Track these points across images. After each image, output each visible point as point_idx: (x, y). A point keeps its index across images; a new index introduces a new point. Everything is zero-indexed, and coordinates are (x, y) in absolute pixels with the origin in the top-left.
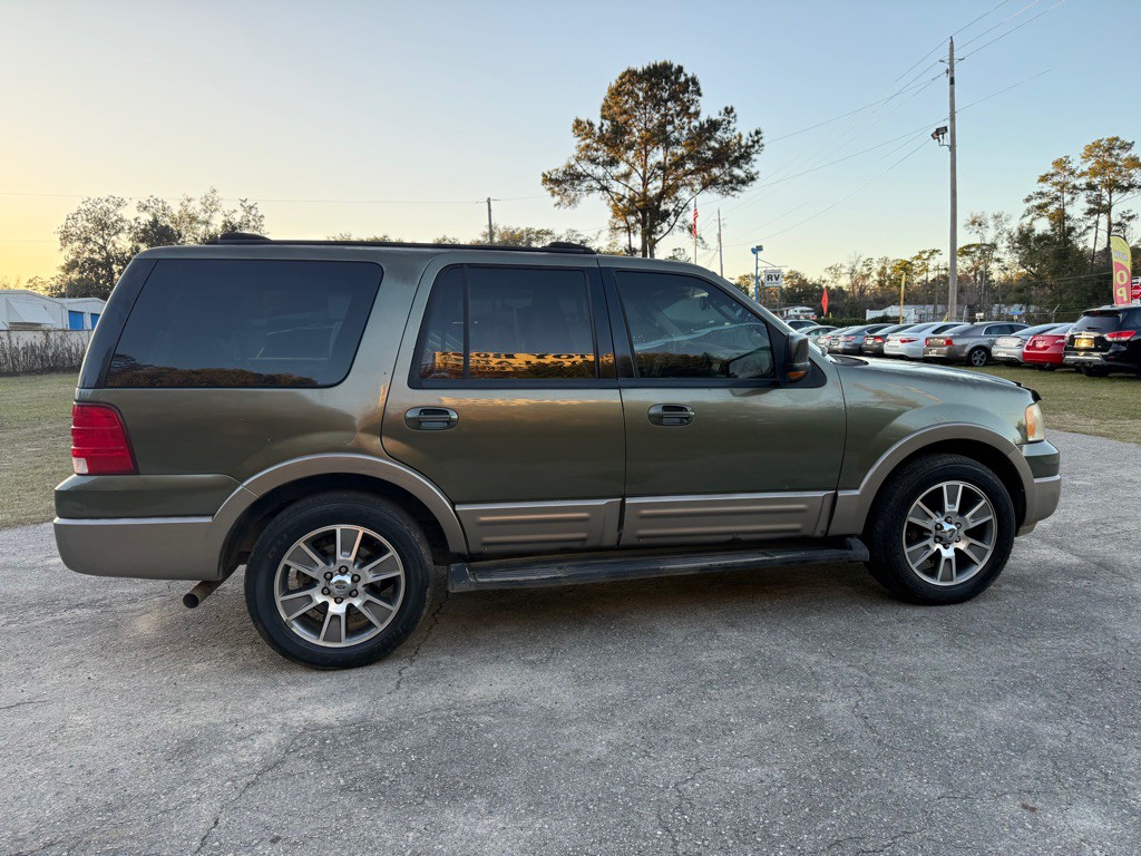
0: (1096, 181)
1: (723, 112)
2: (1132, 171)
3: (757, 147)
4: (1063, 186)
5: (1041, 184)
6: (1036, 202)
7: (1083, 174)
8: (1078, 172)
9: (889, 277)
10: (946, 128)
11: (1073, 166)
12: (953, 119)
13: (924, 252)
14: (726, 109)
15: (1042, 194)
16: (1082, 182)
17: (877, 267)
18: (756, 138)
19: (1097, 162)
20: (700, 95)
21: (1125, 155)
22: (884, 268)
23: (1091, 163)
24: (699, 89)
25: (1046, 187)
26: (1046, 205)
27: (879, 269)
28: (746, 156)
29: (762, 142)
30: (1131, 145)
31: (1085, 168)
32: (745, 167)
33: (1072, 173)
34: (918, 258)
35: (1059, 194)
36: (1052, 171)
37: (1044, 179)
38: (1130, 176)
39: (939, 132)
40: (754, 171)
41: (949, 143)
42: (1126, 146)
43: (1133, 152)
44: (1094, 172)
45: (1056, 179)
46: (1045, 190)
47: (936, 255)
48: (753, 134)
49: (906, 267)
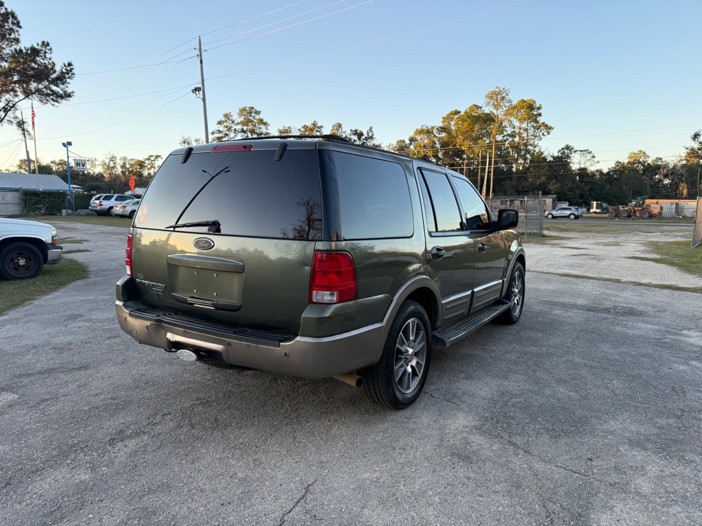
0: (245, 128)
1: (40, 44)
2: (261, 126)
3: (70, 75)
4: (229, 129)
5: (219, 126)
6: (217, 135)
7: (238, 123)
8: (236, 122)
9: (128, 169)
10: (200, 88)
11: (234, 118)
12: (203, 84)
13: (152, 156)
14: (43, 43)
15: (220, 132)
16: (239, 127)
17: (119, 163)
18: (69, 68)
19: (245, 118)
20: (20, 27)
21: (257, 117)
22: (124, 163)
23: (242, 119)
24: (18, 22)
25: (221, 128)
26: (222, 138)
27: (121, 164)
28: (61, 79)
29: (73, 71)
30: (260, 112)
31: (239, 120)
32: (61, 86)
33: (233, 122)
34: (148, 159)
35: (227, 132)
36: (223, 119)
37: (220, 123)
38: (260, 128)
39: (197, 89)
40: (69, 90)
41: (202, 97)
42: (258, 113)
43: (261, 116)
44: (243, 123)
45: (225, 124)
46: (221, 129)
47: (159, 159)
48: (66, 65)
49: (141, 164)
